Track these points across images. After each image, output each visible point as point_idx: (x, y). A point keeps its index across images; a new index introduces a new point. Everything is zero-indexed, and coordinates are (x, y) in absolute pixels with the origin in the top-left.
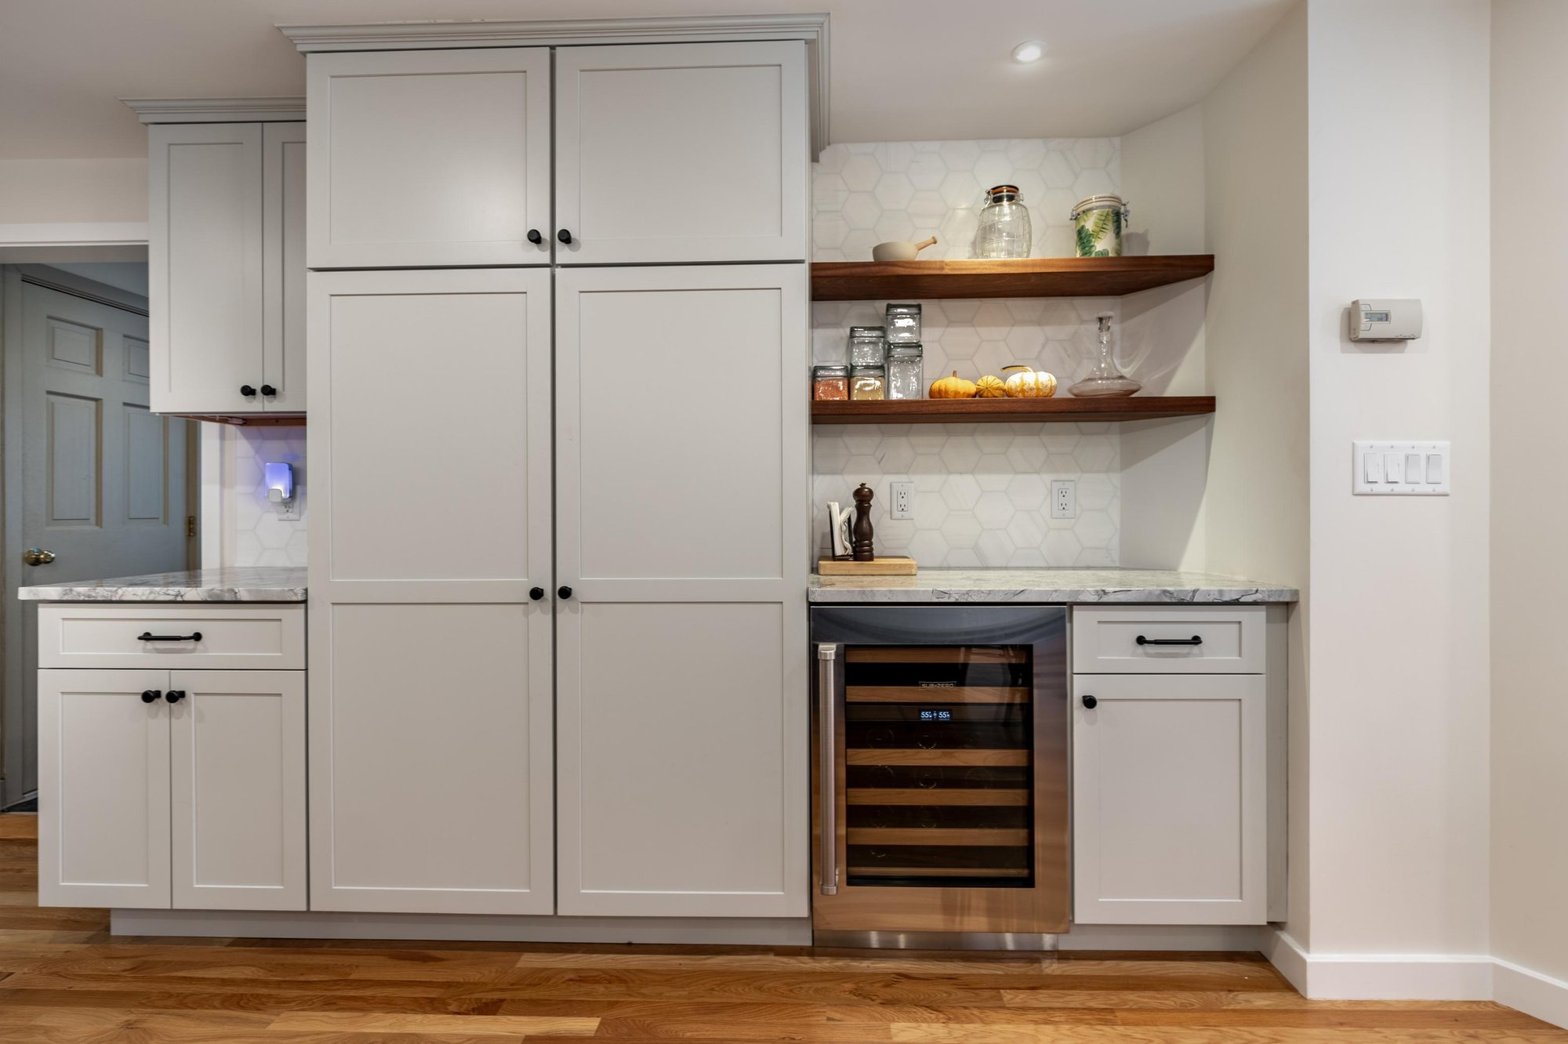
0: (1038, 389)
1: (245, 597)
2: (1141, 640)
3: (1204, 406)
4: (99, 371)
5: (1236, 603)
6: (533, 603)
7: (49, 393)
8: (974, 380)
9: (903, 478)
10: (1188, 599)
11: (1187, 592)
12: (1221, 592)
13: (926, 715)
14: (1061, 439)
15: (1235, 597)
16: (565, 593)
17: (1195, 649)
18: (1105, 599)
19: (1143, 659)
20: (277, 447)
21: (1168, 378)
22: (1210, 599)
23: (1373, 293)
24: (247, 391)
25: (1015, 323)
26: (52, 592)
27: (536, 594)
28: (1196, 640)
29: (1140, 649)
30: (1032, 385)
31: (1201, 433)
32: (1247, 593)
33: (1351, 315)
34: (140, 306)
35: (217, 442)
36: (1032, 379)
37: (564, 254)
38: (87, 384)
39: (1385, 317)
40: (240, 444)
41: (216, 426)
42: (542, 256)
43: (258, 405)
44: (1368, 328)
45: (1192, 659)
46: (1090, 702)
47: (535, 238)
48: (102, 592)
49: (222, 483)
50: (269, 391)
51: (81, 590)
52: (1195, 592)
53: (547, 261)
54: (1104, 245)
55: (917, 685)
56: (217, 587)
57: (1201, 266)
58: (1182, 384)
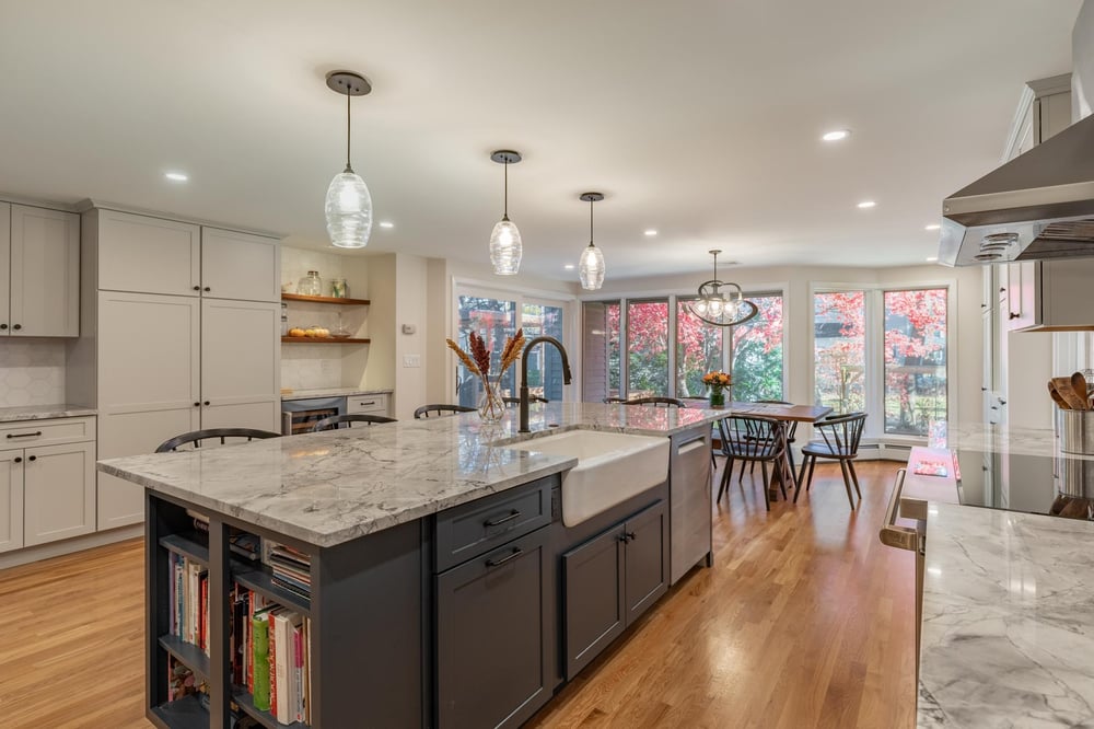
3: (368, 341)
5: (381, 393)
6: (196, 407)
8: (305, 330)
10: (372, 393)
14: (325, 348)
17: (373, 405)
18: (355, 394)
19: (362, 409)
21: (355, 333)
22: (376, 392)
23: (408, 324)
27: (197, 404)
29: (362, 406)
31: (365, 349)
33: (404, 327)
36: (323, 331)
37: (205, 294)
42: (197, 293)
44: (407, 331)
45: (372, 407)
47: (195, 288)
53: (199, 295)
54: (342, 293)
57: (367, 303)
58: (359, 335)
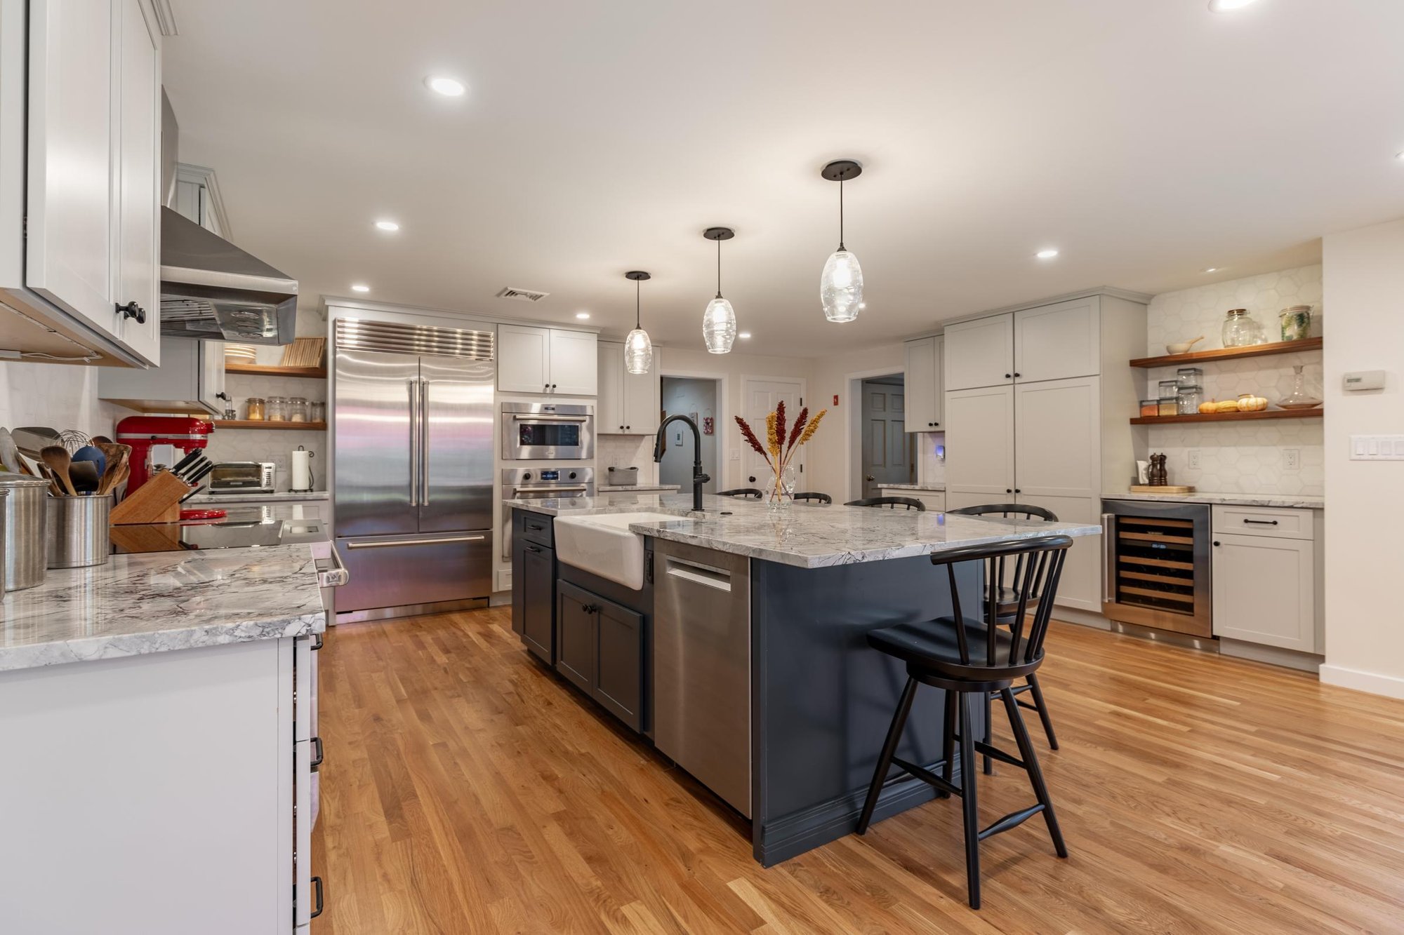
0: (1248, 407)
1: (930, 489)
2: (1246, 521)
4: (885, 410)
5: (1291, 507)
6: (1009, 494)
7: (873, 420)
8: (1219, 401)
9: (1195, 449)
10: (1266, 504)
11: (1266, 501)
12: (1283, 502)
13: (1155, 546)
14: (1291, 428)
15: (1291, 504)
16: (1017, 491)
17: (1275, 526)
18: (1224, 502)
19: (1248, 529)
20: (938, 442)
22: (1278, 505)
23: (1354, 369)
24: (931, 425)
25: (1260, 369)
26: (885, 486)
27: (1009, 491)
28: (1275, 523)
29: (1246, 525)
30: (1245, 405)
32: (1297, 503)
33: (1344, 380)
34: (901, 383)
35: (922, 439)
37: (1018, 380)
38: (881, 416)
39: (1358, 380)
40: (929, 440)
41: (922, 434)
42: (1010, 381)
43: (934, 429)
45: (1272, 531)
46: (1217, 544)
47: (1008, 376)
48: (896, 486)
49: (924, 453)
50: (936, 424)
51: (892, 485)
52: (1269, 501)
53: (1012, 382)
55: (1147, 533)
56: (922, 485)
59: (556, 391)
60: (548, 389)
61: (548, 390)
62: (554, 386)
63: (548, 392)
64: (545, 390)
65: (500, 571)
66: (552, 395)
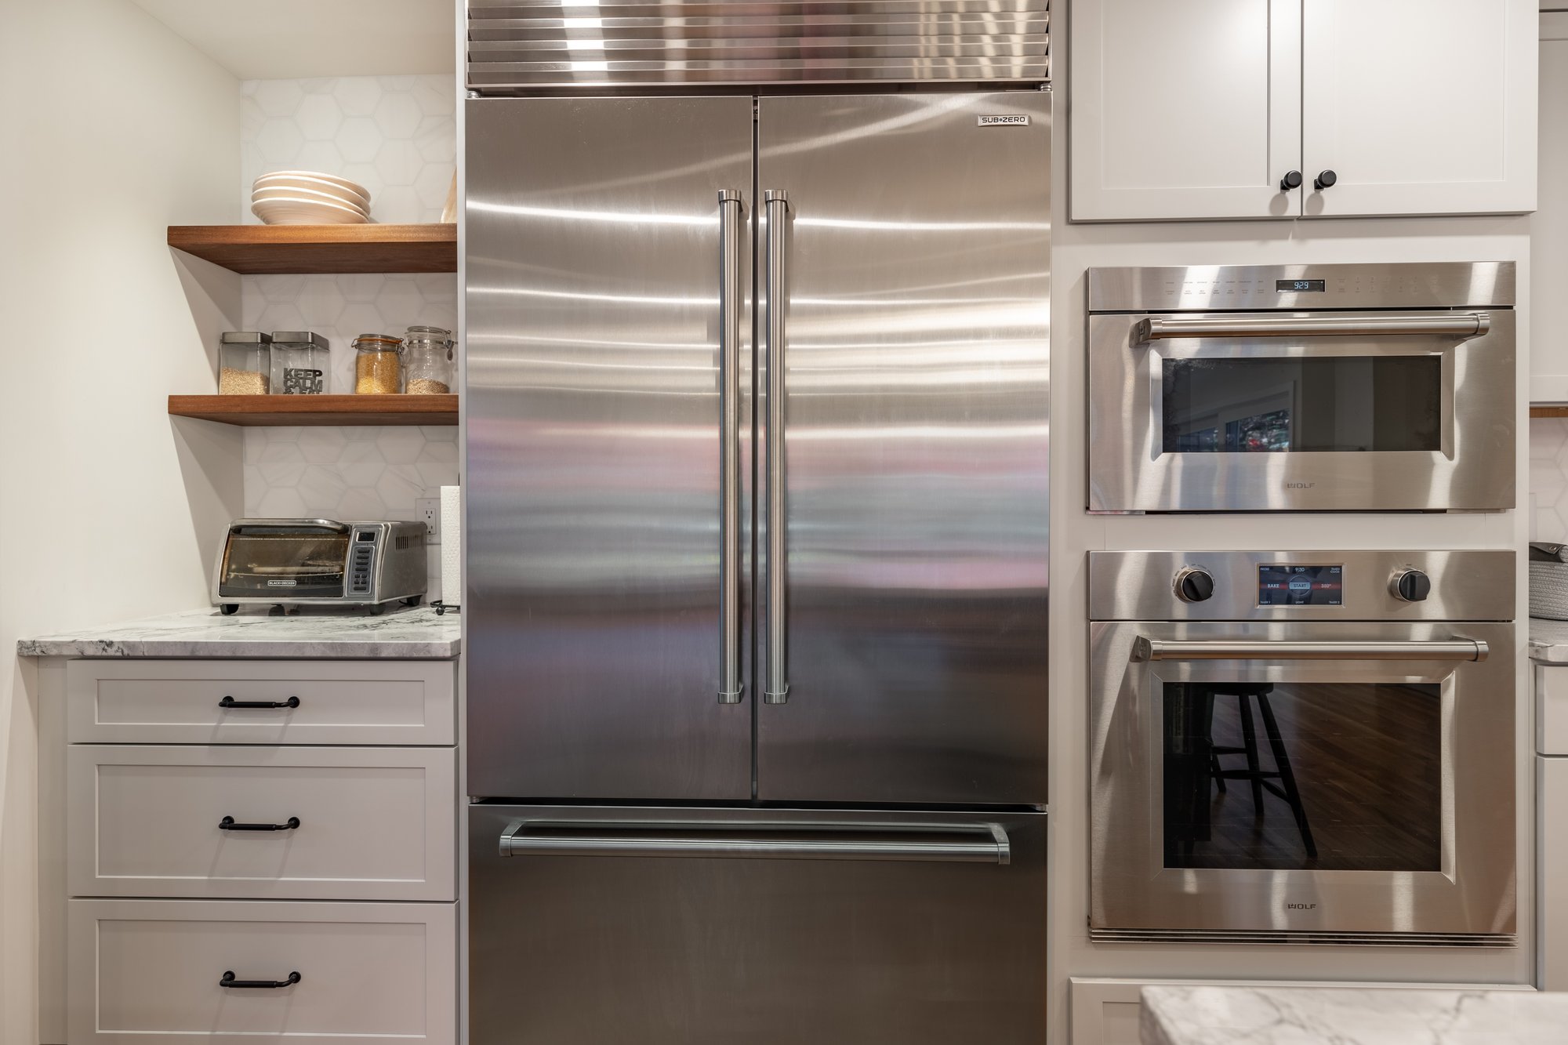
59: (1333, 202)
60: (1293, 195)
61: (1294, 202)
62: (1325, 181)
63: (1293, 209)
64: (1278, 202)
65: (1074, 980)
66: (1315, 222)
